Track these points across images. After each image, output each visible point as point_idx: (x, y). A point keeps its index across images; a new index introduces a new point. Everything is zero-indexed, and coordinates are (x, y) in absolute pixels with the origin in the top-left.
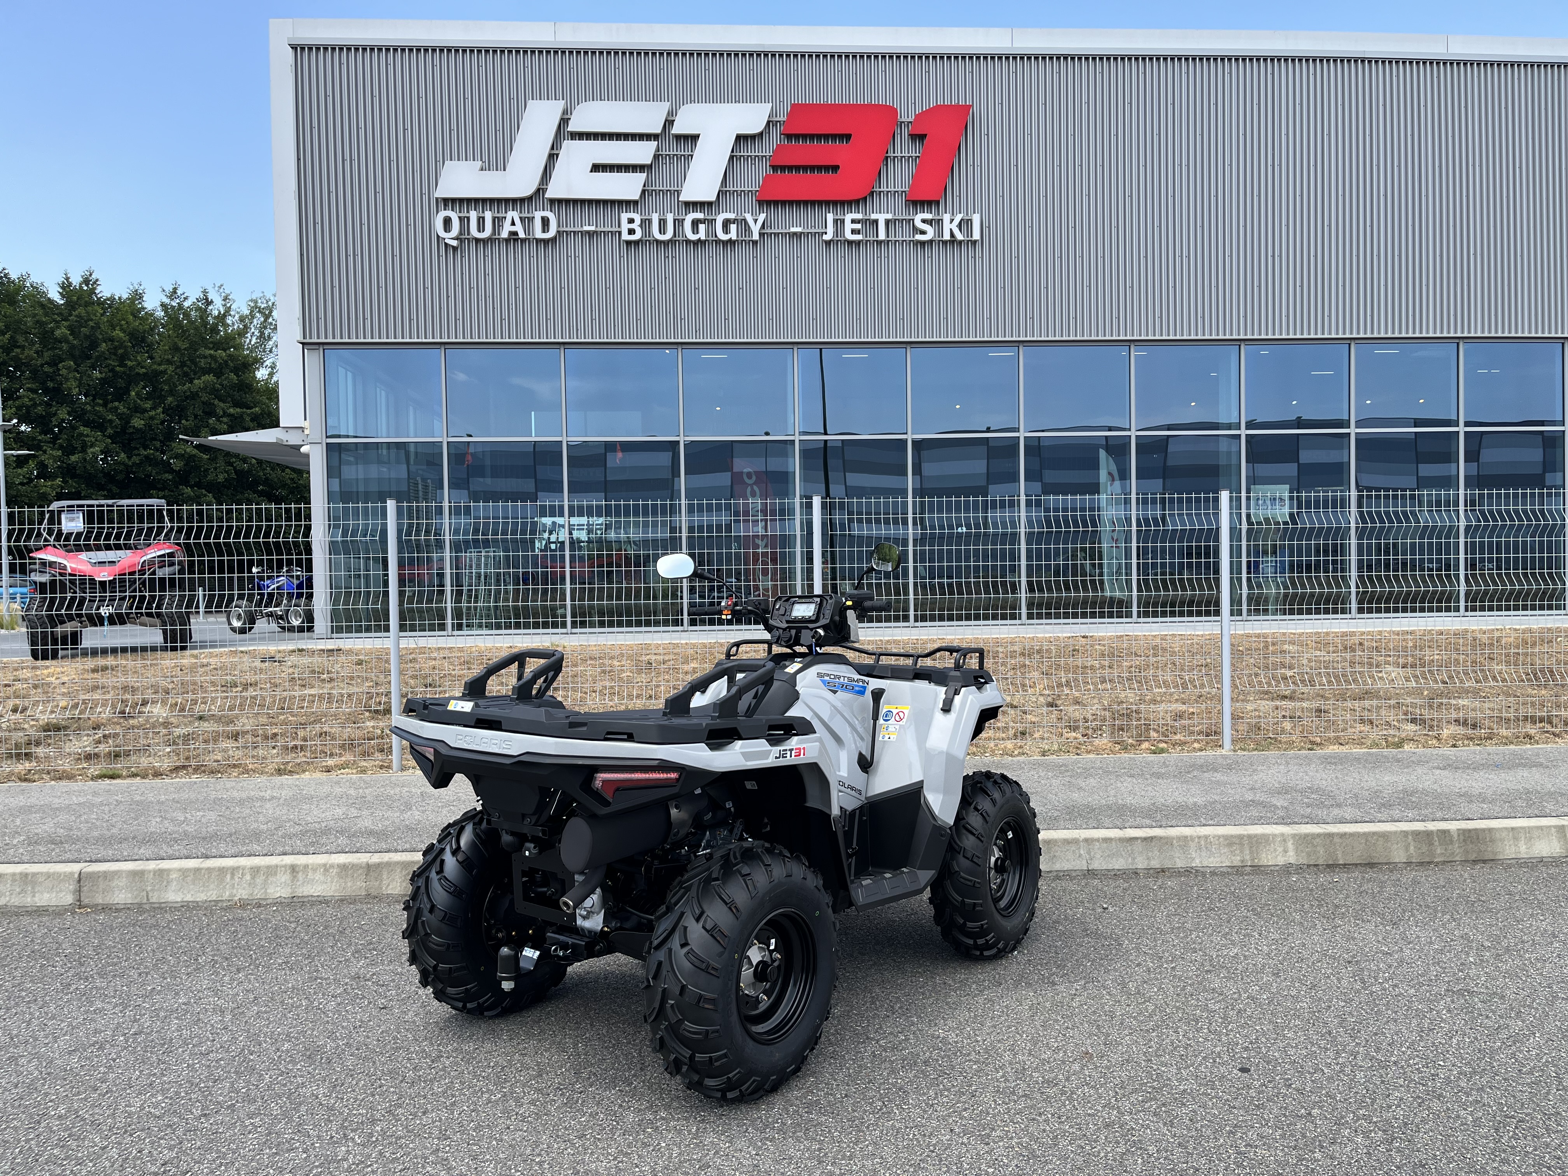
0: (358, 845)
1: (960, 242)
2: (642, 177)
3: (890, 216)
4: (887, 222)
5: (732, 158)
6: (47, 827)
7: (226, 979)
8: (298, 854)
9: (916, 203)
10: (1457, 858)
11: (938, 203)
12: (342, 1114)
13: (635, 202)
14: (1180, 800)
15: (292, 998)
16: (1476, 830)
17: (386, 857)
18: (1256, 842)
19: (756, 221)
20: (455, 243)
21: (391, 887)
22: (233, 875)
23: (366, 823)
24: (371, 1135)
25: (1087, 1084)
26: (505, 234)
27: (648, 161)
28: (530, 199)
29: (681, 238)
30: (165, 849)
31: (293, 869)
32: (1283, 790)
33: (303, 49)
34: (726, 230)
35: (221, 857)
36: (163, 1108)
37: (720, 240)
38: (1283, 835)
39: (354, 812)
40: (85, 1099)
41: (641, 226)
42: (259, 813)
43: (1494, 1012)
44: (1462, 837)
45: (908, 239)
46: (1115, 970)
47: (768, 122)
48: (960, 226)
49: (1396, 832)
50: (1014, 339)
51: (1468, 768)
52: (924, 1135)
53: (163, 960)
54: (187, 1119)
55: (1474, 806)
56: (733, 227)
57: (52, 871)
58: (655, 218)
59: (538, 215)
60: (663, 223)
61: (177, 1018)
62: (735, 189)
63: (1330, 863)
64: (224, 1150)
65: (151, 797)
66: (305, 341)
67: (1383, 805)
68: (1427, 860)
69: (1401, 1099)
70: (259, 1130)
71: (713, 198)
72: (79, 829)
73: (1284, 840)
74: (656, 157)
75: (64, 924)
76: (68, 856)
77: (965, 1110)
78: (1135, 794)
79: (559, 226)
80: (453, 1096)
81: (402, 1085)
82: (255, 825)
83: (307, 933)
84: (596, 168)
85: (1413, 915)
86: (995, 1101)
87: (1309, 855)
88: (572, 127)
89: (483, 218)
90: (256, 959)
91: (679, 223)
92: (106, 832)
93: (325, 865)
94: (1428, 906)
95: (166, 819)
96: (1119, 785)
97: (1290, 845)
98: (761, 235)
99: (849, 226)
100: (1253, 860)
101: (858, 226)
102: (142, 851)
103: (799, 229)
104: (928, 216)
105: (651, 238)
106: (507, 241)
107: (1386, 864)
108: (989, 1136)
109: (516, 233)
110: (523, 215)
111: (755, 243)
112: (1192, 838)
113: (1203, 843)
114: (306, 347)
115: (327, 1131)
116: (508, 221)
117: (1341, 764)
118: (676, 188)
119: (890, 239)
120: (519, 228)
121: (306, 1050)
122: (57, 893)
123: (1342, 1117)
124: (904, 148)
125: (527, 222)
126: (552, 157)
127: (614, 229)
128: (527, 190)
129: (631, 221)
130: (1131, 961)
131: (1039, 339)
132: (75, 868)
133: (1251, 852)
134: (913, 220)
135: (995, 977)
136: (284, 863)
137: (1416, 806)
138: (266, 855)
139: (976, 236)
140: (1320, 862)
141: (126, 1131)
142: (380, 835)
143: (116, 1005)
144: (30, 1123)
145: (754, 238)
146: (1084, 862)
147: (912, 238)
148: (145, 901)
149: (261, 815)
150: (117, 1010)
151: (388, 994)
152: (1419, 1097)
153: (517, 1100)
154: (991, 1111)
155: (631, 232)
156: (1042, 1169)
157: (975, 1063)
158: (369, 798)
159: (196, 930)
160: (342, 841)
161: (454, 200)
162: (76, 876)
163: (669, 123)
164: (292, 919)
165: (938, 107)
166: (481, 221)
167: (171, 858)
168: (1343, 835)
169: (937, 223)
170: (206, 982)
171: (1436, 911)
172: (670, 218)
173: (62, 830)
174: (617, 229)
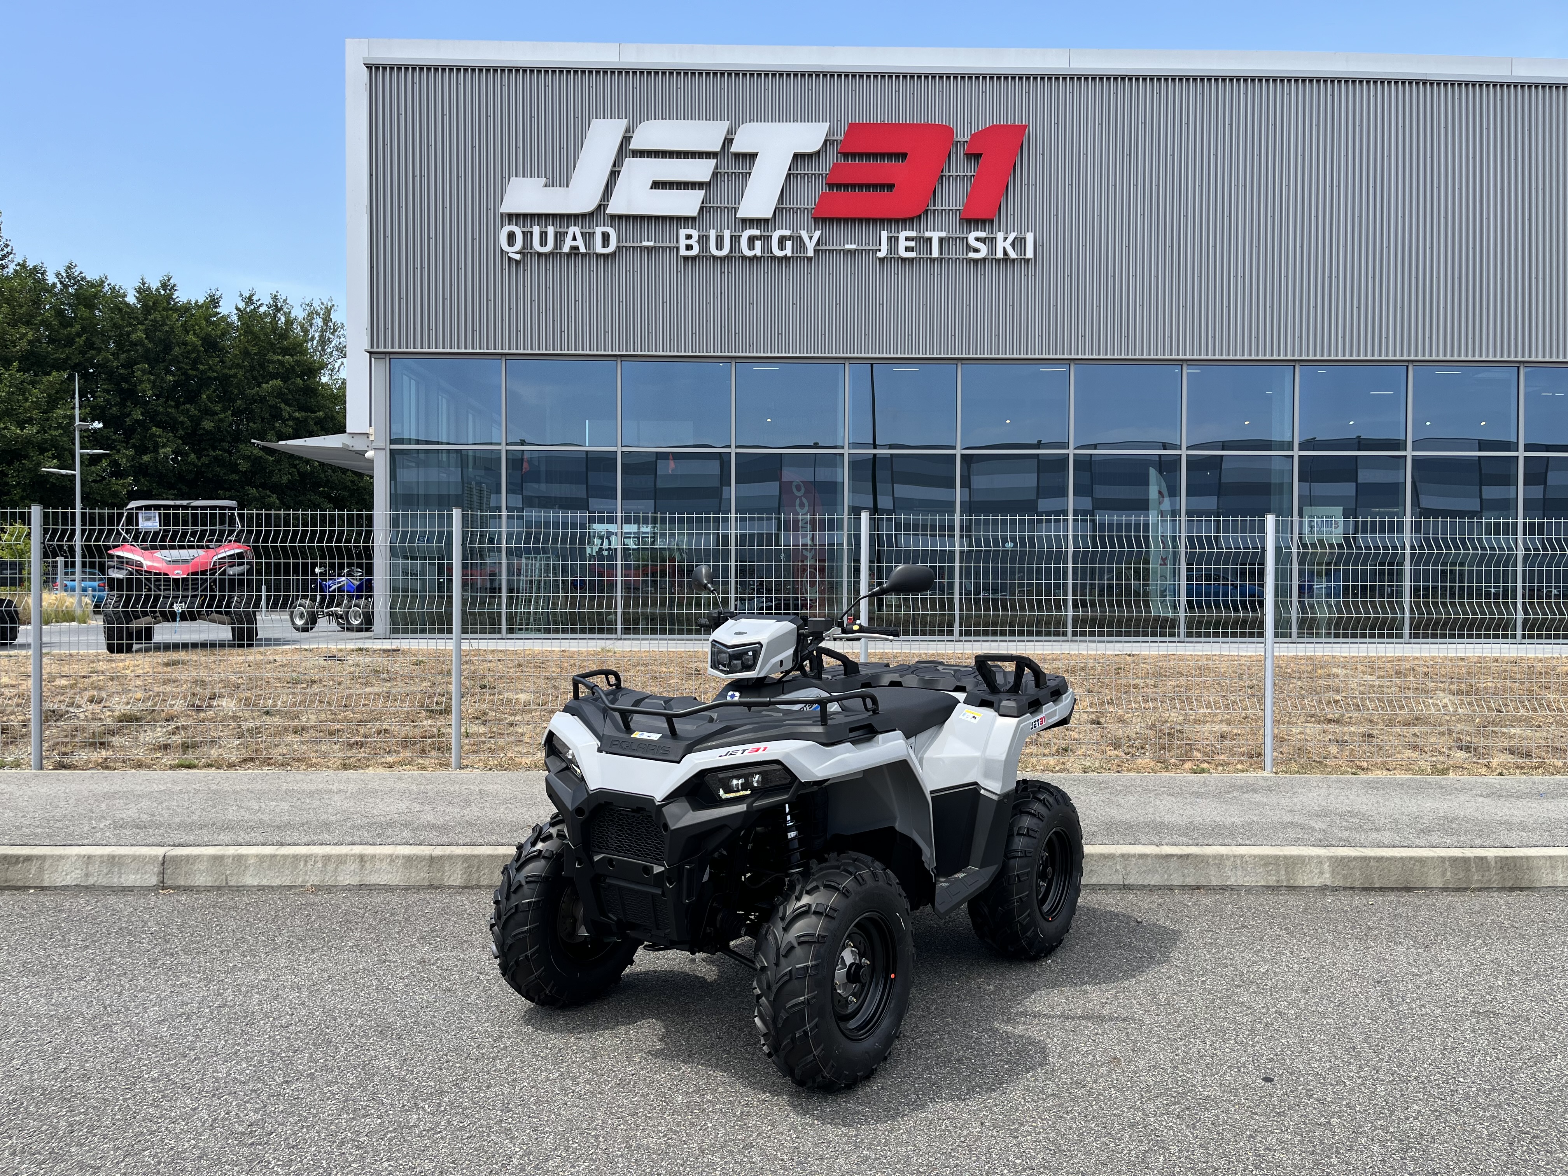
0: (422, 838)
1: (1014, 260)
2: (700, 194)
3: (943, 234)
4: (941, 240)
5: (789, 176)
6: (131, 813)
7: (302, 958)
8: (365, 844)
9: (971, 221)
10: (1494, 885)
11: (992, 221)
12: (412, 1085)
13: (693, 219)
14: (1218, 819)
15: (363, 978)
16: (1513, 857)
17: (448, 850)
18: (1292, 863)
19: (811, 238)
20: (517, 257)
21: (452, 878)
22: (306, 862)
23: (429, 817)
24: (440, 1105)
25: (1114, 1087)
26: (566, 249)
27: (706, 177)
28: (591, 214)
29: (737, 254)
30: (243, 836)
31: (362, 858)
32: (1323, 814)
33: (377, 68)
34: (782, 246)
35: (295, 844)
36: (247, 1075)
37: (775, 257)
38: (1319, 857)
39: (416, 807)
40: (176, 1065)
41: (698, 242)
42: (328, 805)
43: (1517, 1033)
44: (1499, 865)
45: (961, 256)
46: (1146, 981)
47: (826, 141)
48: (1013, 244)
49: (1433, 858)
50: (1066, 356)
51: (1512, 796)
52: (956, 1127)
53: (243, 940)
54: (270, 1085)
55: (1513, 834)
56: (789, 244)
57: (138, 853)
58: (712, 234)
59: (599, 230)
60: (720, 239)
61: (257, 993)
62: (792, 206)
63: (1366, 886)
64: (305, 1114)
65: (226, 787)
66: (372, 350)
67: (1422, 831)
68: (1464, 886)
69: (1419, 1112)
70: (337, 1097)
71: (769, 215)
72: (162, 815)
73: (1321, 862)
74: (715, 174)
75: (149, 904)
76: (152, 840)
77: (996, 1105)
78: (1174, 813)
79: (618, 241)
80: (515, 1073)
81: (468, 1061)
82: (324, 816)
83: (375, 920)
84: (656, 185)
85: (1445, 939)
86: (1024, 1099)
87: (1345, 877)
88: (634, 145)
89: (546, 233)
90: (329, 941)
91: (735, 239)
92: (187, 818)
93: (391, 856)
94: (1461, 931)
95: (242, 808)
96: (1158, 802)
97: (1326, 866)
98: (816, 251)
99: (902, 244)
100: (1289, 880)
101: (912, 244)
102: (221, 837)
103: (853, 247)
104: (982, 234)
105: (708, 254)
106: (568, 255)
107: (1423, 889)
108: (1017, 1130)
109: (577, 248)
110: (584, 230)
111: (810, 259)
112: (1228, 857)
113: (1238, 862)
114: (373, 356)
115: (399, 1100)
116: (570, 236)
117: (1383, 789)
118: (733, 205)
119: (943, 256)
120: (580, 243)
121: (378, 1026)
122: (142, 874)
123: (1360, 1127)
124: (959, 167)
125: (588, 237)
126: (614, 174)
127: (672, 245)
128: (588, 205)
129: (689, 237)
130: (1162, 973)
131: (1091, 357)
132: (160, 851)
133: (1287, 873)
134: (967, 238)
135: (1028, 983)
136: (353, 852)
137: (1456, 833)
138: (336, 844)
139: (1030, 254)
140: (1357, 884)
141: (214, 1095)
142: (442, 829)
143: (201, 980)
144: (127, 1084)
145: (809, 255)
146: (1120, 877)
147: (965, 256)
148: (224, 884)
149: (329, 807)
150: (202, 984)
151: (452, 978)
152: (1436, 1111)
153: (574, 1079)
154: (1020, 1108)
155: (689, 247)
156: (1068, 1162)
157: (1007, 1063)
158: (430, 794)
159: (272, 913)
160: (407, 834)
161: (518, 216)
162: (161, 859)
163: (728, 141)
164: (360, 906)
165: (994, 127)
166: (544, 236)
167: (248, 844)
168: (1380, 859)
169: (990, 242)
170: (284, 961)
171: (1469, 936)
172: (727, 234)
173: (145, 816)
174: (675, 245)
